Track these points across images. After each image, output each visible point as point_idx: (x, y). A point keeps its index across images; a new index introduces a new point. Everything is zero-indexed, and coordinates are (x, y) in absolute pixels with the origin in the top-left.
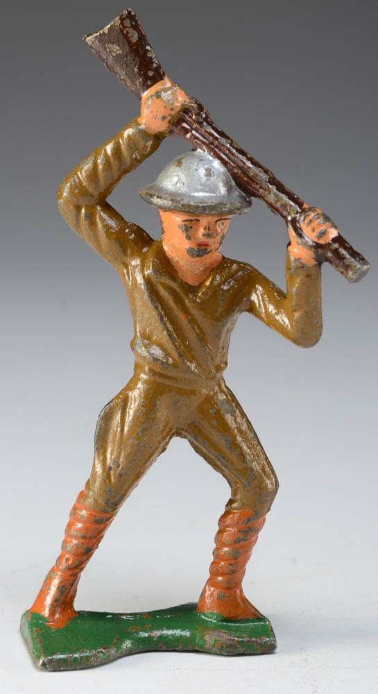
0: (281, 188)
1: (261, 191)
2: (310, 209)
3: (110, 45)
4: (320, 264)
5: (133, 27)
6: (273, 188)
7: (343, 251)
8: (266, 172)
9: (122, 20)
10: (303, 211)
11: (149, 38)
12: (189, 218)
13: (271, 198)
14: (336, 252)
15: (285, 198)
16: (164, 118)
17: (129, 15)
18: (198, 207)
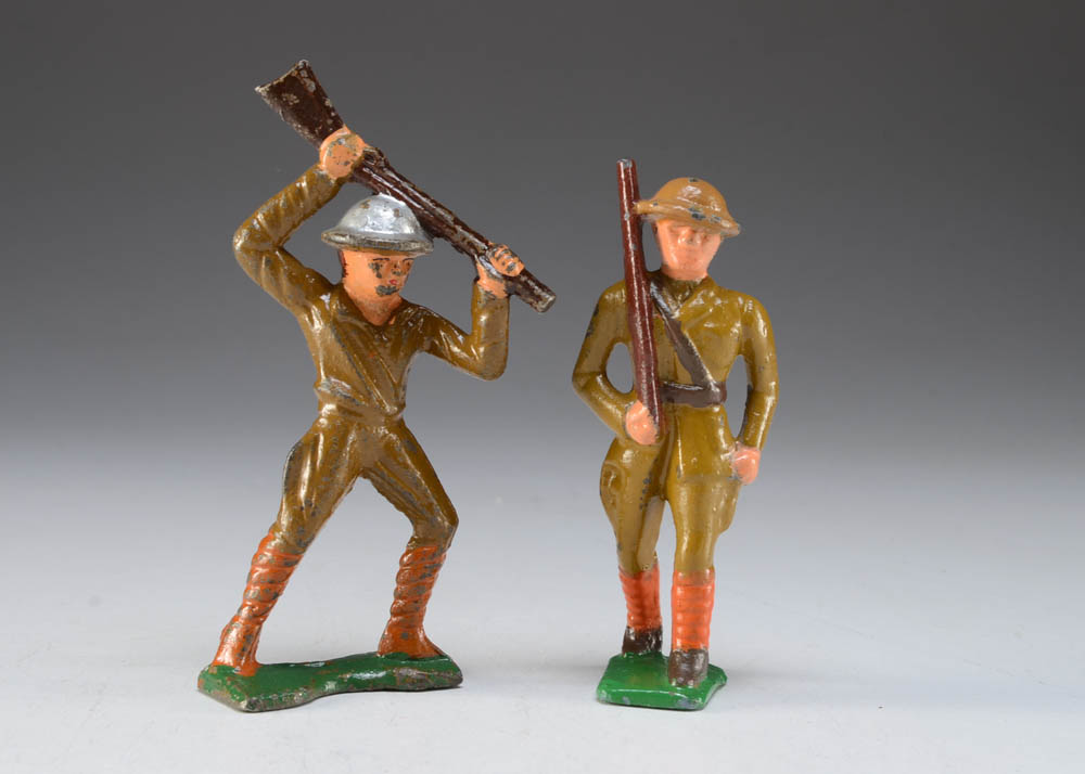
0: (465, 228)
1: (447, 230)
2: (497, 246)
3: (286, 95)
4: (508, 297)
5: (309, 77)
6: (459, 228)
7: (531, 283)
8: (450, 213)
9: (298, 70)
10: (490, 247)
11: (326, 88)
12: (379, 256)
13: (456, 238)
14: (526, 285)
15: (471, 237)
16: (347, 163)
17: (305, 67)
18: (393, 244)
